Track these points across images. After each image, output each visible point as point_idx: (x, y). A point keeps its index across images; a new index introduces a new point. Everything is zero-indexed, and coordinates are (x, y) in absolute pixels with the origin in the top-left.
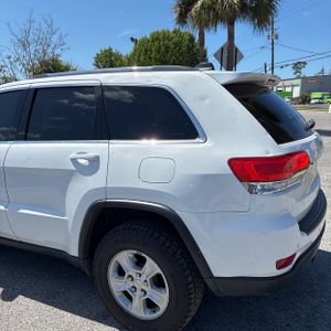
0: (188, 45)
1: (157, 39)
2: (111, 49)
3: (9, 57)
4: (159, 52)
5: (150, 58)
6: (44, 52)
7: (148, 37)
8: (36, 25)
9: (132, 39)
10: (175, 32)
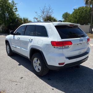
0: (89, 11)
1: (80, 9)
2: (67, 12)
3: (39, 16)
4: (80, 13)
5: (77, 15)
6: (48, 14)
7: (77, 9)
8: (46, 7)
9: (74, 9)
10: (86, 7)
